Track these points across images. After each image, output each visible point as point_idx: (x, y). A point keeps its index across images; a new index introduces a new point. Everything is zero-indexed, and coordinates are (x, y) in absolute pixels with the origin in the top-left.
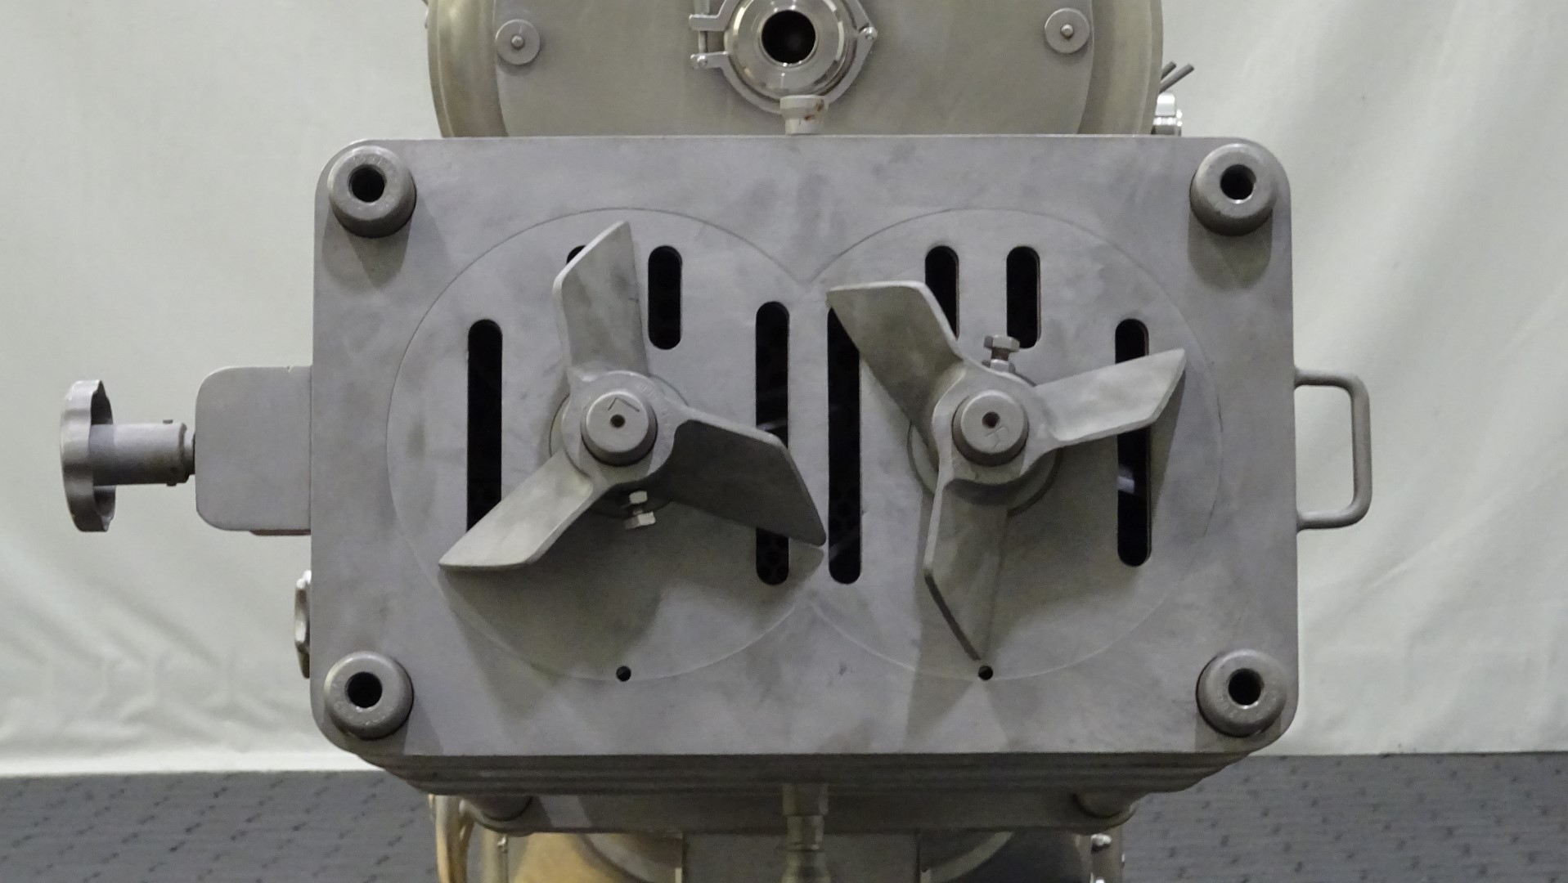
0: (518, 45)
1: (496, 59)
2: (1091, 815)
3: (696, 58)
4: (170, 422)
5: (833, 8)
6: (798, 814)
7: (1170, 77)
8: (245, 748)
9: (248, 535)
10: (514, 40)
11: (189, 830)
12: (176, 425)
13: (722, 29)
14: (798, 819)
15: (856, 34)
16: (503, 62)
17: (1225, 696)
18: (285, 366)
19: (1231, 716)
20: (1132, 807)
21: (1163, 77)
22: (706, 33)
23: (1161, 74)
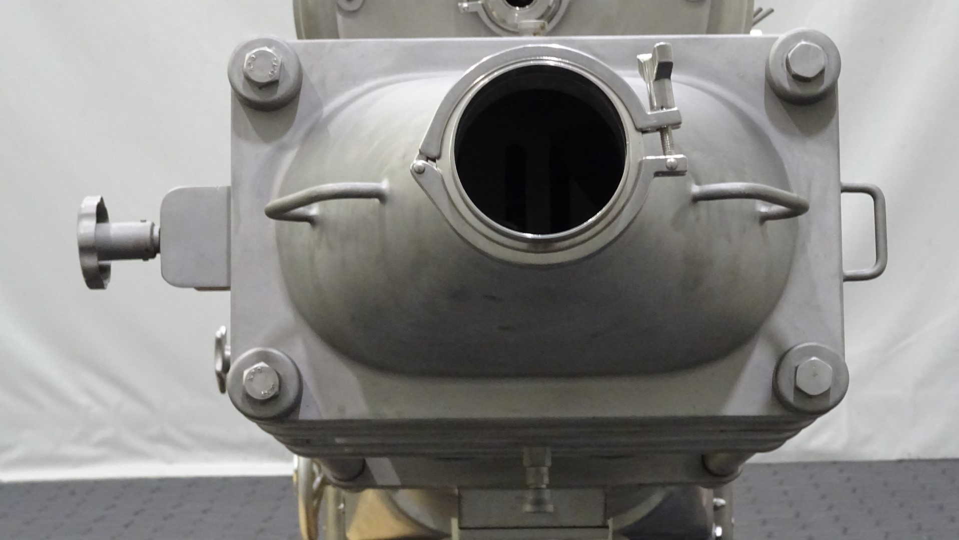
1: (336, 9)
2: (715, 475)
3: (461, 6)
4: (144, 221)
6: (533, 466)
7: (759, 17)
8: (170, 461)
9: (193, 290)
11: (137, 514)
12: (149, 223)
14: (533, 469)
16: (340, 9)
18: (215, 186)
21: (755, 16)
23: (753, 15)
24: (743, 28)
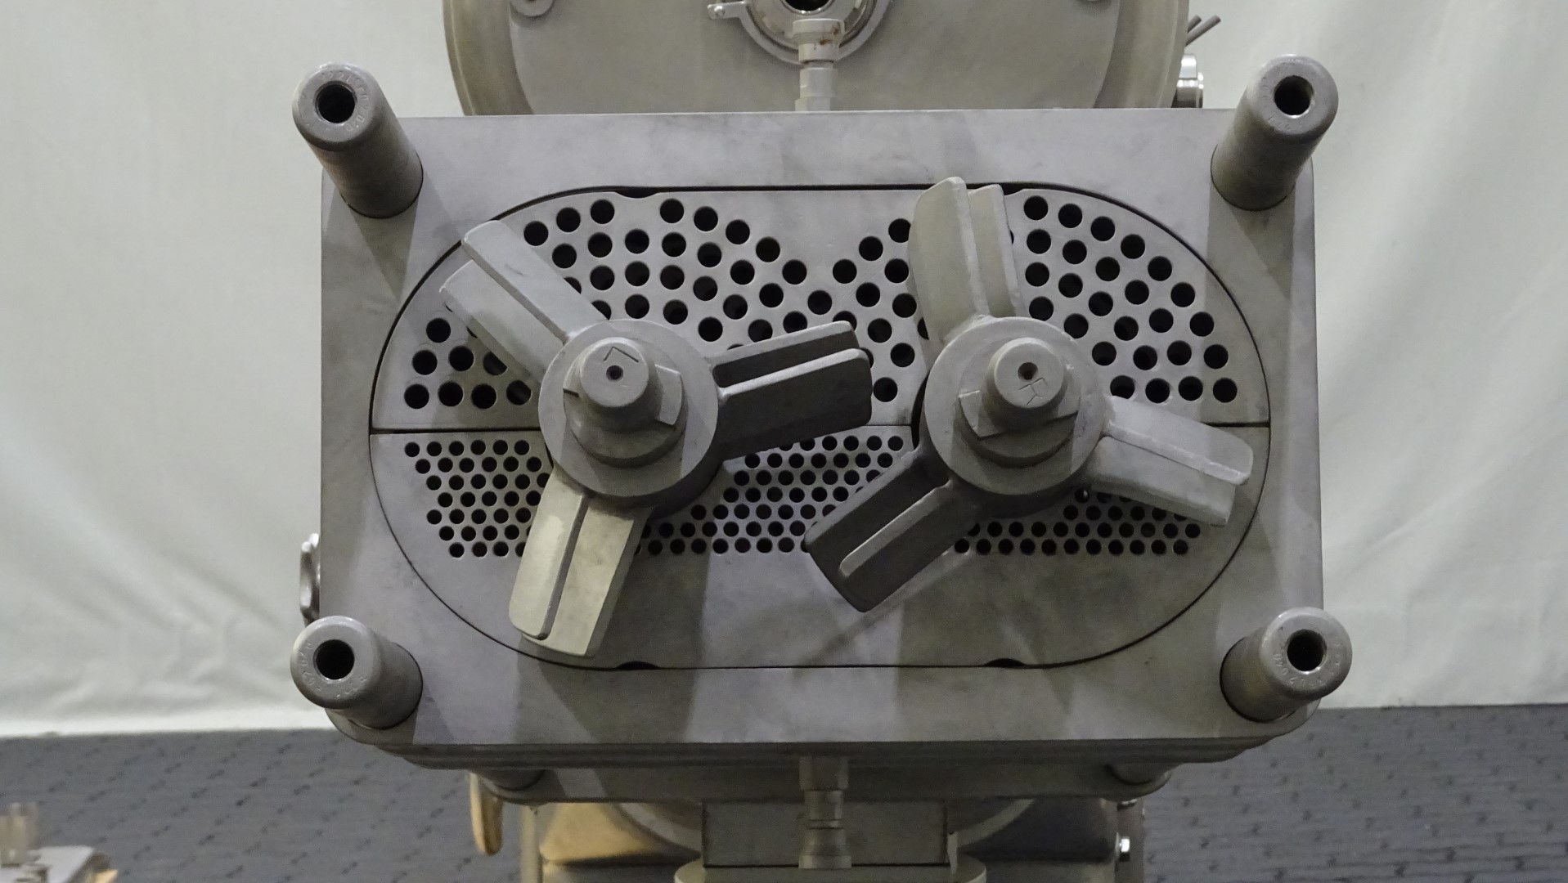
1: (510, 13)
2: (1125, 782)
3: (713, 8)
6: (816, 788)
7: (1194, 31)
14: (816, 794)
16: (516, 14)
17: (1284, 662)
19: (1291, 683)
20: (1166, 774)
21: (1189, 30)
23: (1187, 28)
24: (1171, 48)
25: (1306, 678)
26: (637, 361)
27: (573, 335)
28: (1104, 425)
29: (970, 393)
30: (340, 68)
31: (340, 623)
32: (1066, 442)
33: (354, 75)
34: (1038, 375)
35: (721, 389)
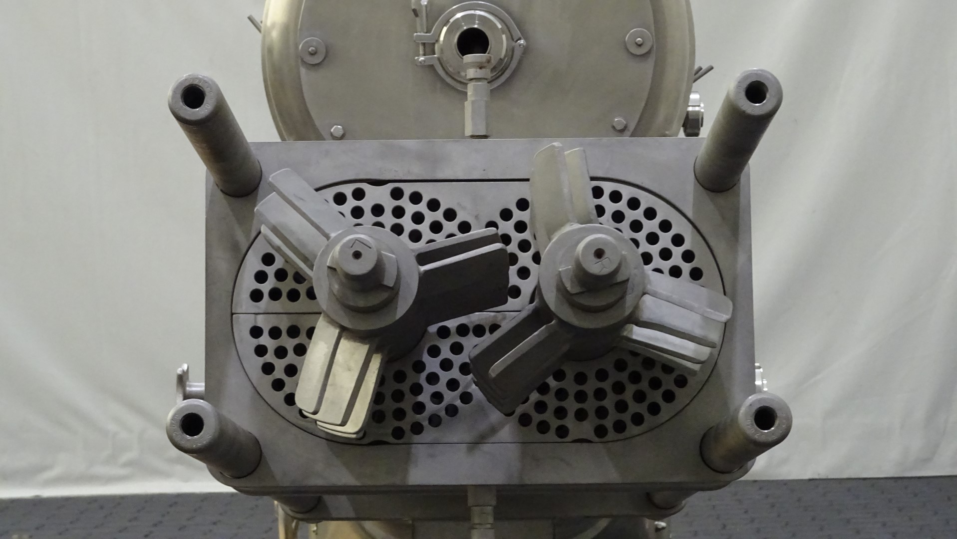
0: (312, 52)
1: (300, 61)
3: (418, 59)
5: (500, 26)
6: (477, 505)
7: (699, 74)
8: (186, 480)
10: (310, 50)
11: (155, 525)
13: (434, 41)
14: (478, 509)
15: (514, 44)
16: (304, 63)
17: (752, 424)
19: (756, 437)
20: (684, 502)
21: (695, 74)
22: (424, 44)
23: (694, 73)
24: (685, 84)
25: (765, 434)
26: (370, 248)
27: (333, 235)
28: (644, 288)
29: (566, 267)
30: (196, 77)
31: (196, 403)
32: (623, 297)
33: (204, 81)
34: (606, 256)
35: (420, 267)
